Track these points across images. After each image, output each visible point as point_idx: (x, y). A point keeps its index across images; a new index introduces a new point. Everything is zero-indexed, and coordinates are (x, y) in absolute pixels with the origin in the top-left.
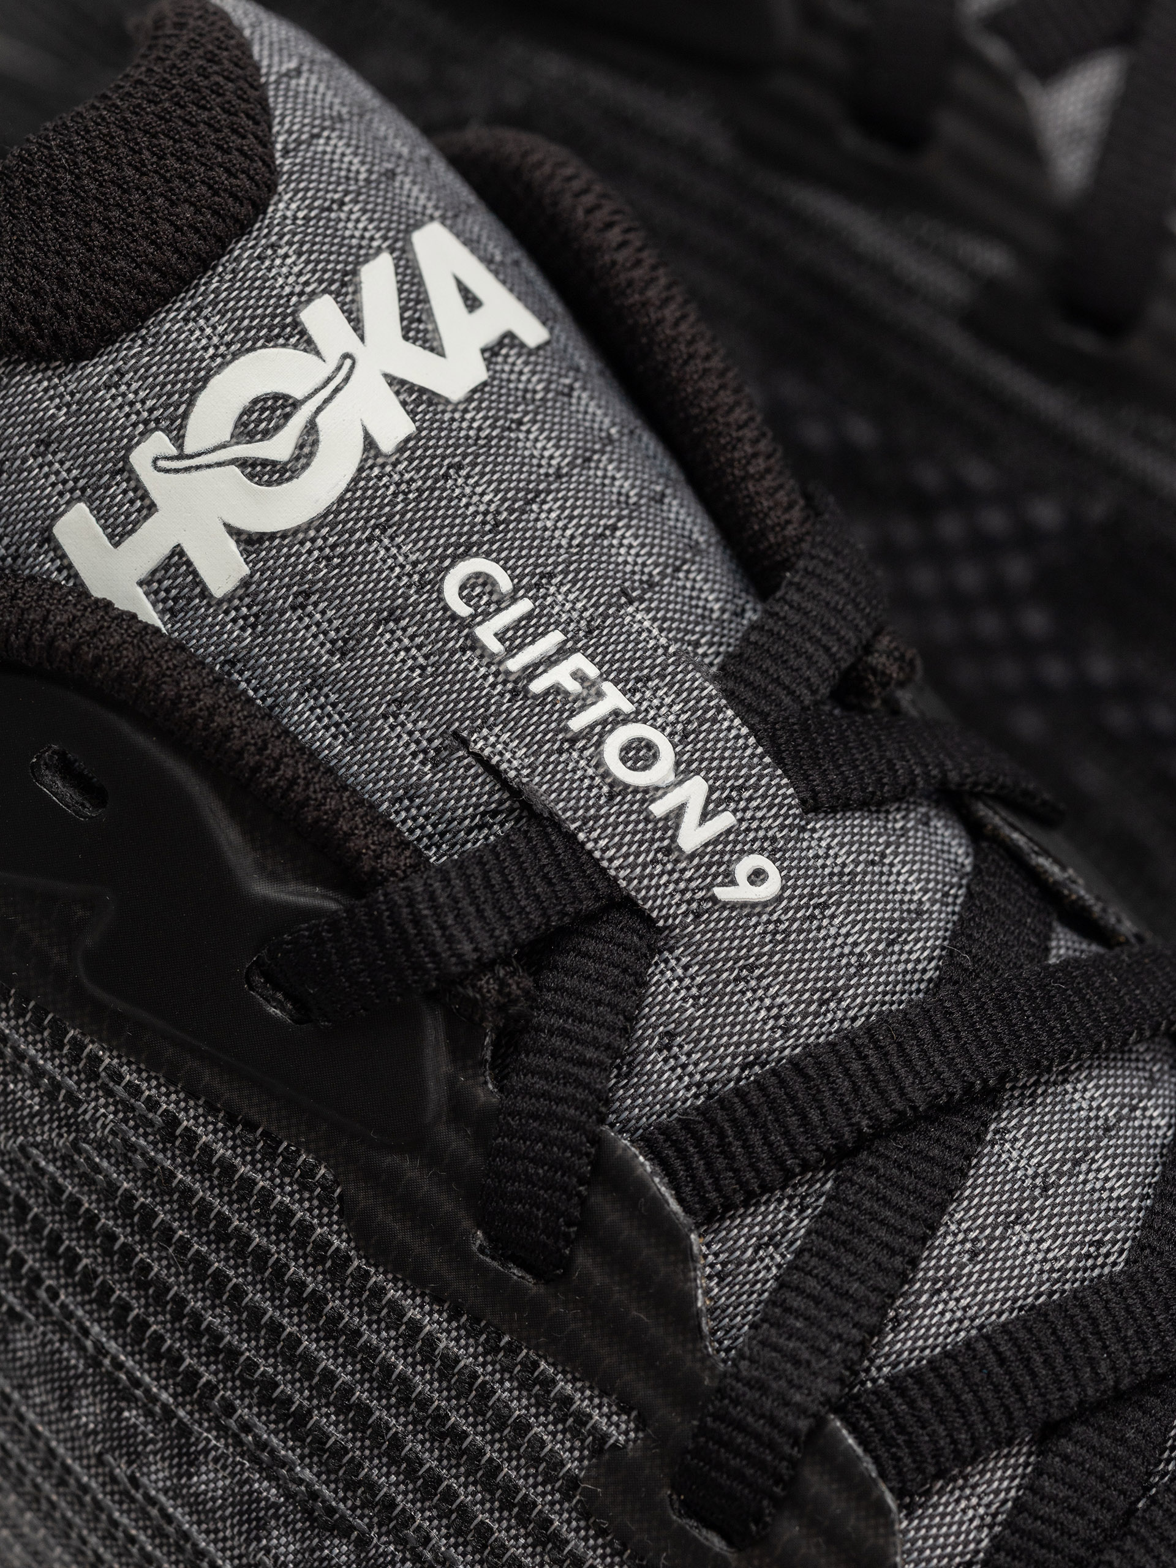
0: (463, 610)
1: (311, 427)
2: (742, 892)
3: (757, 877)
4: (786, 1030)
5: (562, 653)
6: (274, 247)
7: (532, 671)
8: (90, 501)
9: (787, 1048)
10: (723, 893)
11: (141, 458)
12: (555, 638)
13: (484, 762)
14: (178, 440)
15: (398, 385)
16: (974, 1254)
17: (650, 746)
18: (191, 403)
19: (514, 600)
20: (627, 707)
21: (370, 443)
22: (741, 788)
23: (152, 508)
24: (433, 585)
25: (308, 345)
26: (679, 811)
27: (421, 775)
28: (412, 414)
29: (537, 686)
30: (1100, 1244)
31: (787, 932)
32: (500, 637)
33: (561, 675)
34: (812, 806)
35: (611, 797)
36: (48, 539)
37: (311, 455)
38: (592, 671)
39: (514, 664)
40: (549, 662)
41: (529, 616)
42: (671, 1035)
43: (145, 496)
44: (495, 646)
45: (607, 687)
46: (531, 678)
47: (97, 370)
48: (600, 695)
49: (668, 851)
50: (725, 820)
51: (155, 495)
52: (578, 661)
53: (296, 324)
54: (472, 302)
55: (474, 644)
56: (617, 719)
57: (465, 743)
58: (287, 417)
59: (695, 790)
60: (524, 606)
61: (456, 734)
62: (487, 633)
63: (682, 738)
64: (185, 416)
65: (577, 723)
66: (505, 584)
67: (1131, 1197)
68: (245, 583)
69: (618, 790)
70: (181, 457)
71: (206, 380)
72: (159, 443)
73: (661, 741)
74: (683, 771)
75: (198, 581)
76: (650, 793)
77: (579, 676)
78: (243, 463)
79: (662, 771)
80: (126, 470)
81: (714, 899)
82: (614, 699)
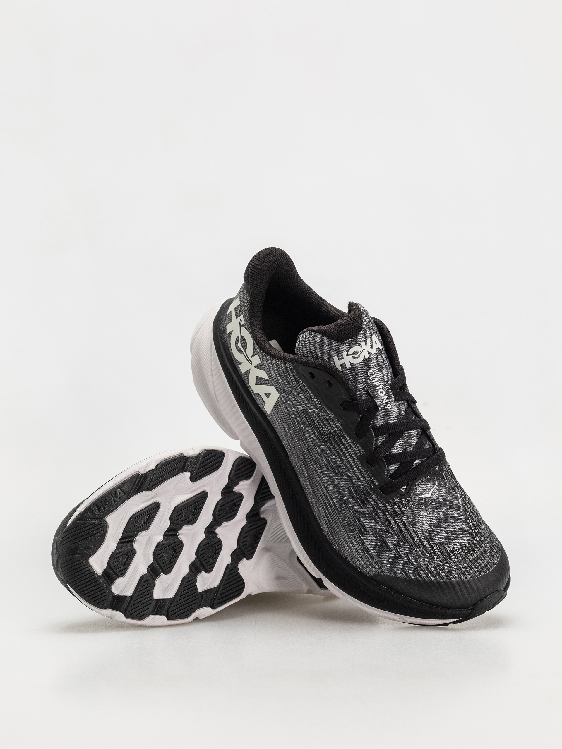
0: (369, 375)
1: (360, 355)
2: (387, 407)
3: (389, 406)
4: (388, 421)
5: (377, 381)
6: (361, 336)
7: (374, 382)
8: (338, 356)
9: (388, 423)
10: (386, 407)
11: (343, 354)
12: (377, 380)
13: (367, 390)
14: (347, 353)
15: (368, 352)
16: (399, 445)
17: (383, 392)
18: (350, 350)
19: (374, 375)
20: (382, 388)
21: (365, 357)
22: (390, 398)
23: (343, 358)
24: (367, 371)
25: (361, 346)
26: (384, 399)
27: (361, 389)
28: (369, 355)
29: (374, 384)
30: (410, 447)
31: (390, 412)
32: (372, 378)
33: (376, 383)
34: (395, 400)
35: (378, 396)
36: (332, 358)
37: (359, 357)
38: (379, 384)
39: (372, 381)
40: (376, 382)
41: (375, 377)
42: (378, 419)
43: (343, 357)
44: (371, 379)
45: (380, 385)
46: (374, 383)
47: (342, 344)
48: (379, 386)
49: (382, 402)
50: (388, 401)
51: (344, 357)
52: (378, 382)
53: (361, 344)
54: (376, 344)
55: (369, 378)
56: (380, 389)
57: (366, 388)
58: (358, 353)
59: (386, 397)
60: (375, 376)
61: (366, 387)
62: (371, 378)
63: (386, 391)
64: (349, 351)
65: (377, 388)
66: (373, 373)
67: (414, 443)
68: (350, 367)
69: (379, 395)
70: (347, 354)
71: (351, 348)
72: (346, 352)
73: (384, 392)
74: (385, 395)
75: (346, 366)
76: (382, 397)
77: (378, 384)
78: (353, 356)
79: (383, 395)
80: (342, 355)
81: (385, 408)
82: (381, 387)
